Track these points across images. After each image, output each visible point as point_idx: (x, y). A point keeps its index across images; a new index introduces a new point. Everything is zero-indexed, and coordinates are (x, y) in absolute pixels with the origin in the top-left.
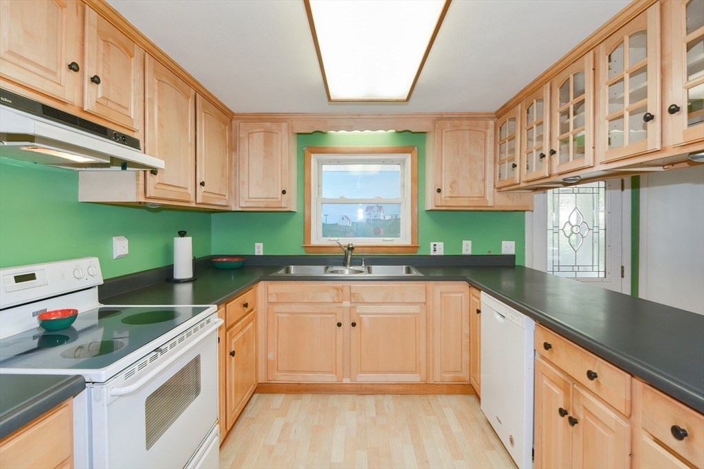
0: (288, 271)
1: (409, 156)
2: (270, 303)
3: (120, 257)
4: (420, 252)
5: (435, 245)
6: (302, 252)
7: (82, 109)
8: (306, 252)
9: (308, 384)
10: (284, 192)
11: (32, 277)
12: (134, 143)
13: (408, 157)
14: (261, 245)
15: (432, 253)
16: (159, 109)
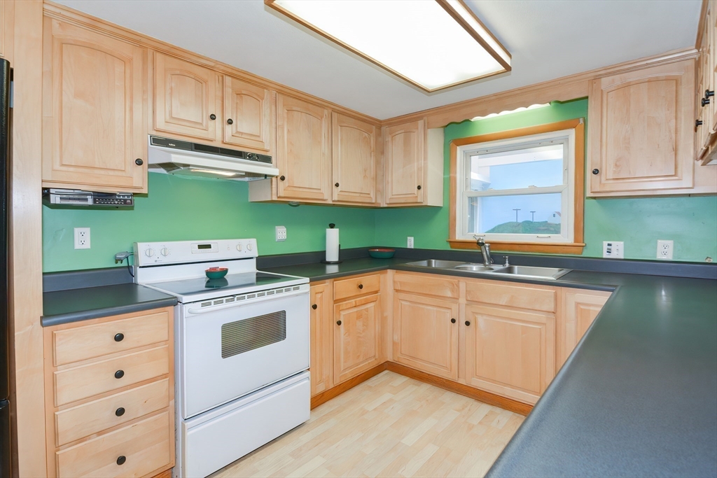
0: (429, 264)
1: (573, 131)
2: (397, 291)
3: (280, 241)
4: (586, 254)
5: (609, 245)
6: (448, 247)
7: (223, 142)
8: (451, 247)
9: (429, 375)
10: (419, 188)
11: (209, 246)
12: (267, 159)
13: (571, 134)
14: (412, 239)
15: (605, 255)
16: (288, 131)
